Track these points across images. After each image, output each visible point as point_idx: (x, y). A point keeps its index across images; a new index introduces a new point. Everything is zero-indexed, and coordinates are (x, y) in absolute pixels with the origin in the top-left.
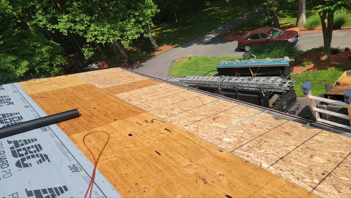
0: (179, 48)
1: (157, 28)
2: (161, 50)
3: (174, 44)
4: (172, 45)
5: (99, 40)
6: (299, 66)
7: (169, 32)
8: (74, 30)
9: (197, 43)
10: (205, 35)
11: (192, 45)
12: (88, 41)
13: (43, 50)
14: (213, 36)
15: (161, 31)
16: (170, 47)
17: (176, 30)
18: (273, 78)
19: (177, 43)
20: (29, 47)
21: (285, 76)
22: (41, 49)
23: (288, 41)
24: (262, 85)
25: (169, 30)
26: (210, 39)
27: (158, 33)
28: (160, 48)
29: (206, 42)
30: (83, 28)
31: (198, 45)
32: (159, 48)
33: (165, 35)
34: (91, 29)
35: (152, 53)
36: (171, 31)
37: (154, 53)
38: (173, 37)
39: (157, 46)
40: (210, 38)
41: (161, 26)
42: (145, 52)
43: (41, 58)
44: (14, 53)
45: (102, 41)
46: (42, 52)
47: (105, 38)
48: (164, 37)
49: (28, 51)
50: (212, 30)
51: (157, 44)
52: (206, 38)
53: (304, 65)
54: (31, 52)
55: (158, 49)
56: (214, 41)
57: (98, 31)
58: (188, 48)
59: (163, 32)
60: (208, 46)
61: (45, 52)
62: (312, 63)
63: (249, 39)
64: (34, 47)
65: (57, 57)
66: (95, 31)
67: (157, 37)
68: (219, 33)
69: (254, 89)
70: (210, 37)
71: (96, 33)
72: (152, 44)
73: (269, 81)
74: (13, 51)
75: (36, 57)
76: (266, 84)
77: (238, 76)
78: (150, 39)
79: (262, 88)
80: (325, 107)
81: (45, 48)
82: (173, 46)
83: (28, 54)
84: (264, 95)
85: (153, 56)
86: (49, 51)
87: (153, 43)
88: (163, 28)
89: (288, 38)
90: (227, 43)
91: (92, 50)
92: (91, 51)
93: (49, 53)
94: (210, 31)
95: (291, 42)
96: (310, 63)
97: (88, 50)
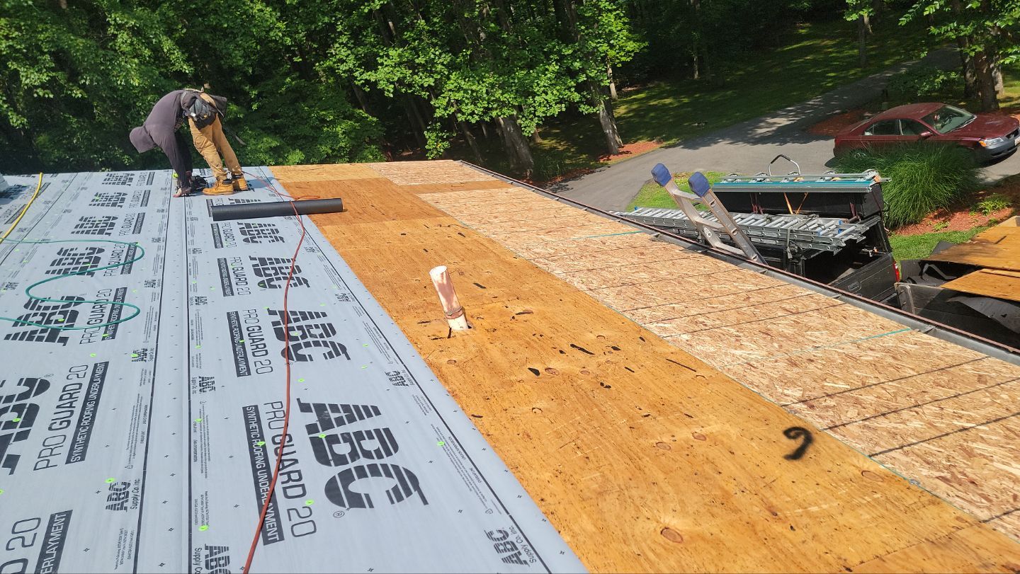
0: (678, 148)
1: (637, 92)
2: (627, 152)
3: (666, 139)
4: (659, 142)
5: (463, 114)
6: (970, 210)
7: (664, 105)
8: (410, 86)
9: (732, 138)
10: (764, 119)
11: (716, 143)
12: (438, 114)
13: (339, 129)
14: (783, 121)
15: (642, 103)
16: (654, 145)
17: (686, 100)
19: (677, 135)
20: (308, 120)
22: (333, 127)
23: (980, 145)
24: (789, 232)
25: (668, 101)
26: (773, 131)
27: (634, 107)
28: (627, 147)
29: (757, 137)
30: (431, 81)
31: (731, 143)
32: (623, 147)
33: (652, 114)
34: (450, 85)
35: (602, 158)
36: (671, 104)
37: (608, 160)
38: (671, 120)
39: (619, 140)
40: (774, 129)
41: (649, 88)
42: (584, 156)
43: (331, 149)
44: (276, 131)
45: (470, 117)
46: (336, 134)
47: (479, 110)
48: (647, 120)
49: (306, 130)
50: (790, 107)
51: (621, 136)
52: (760, 128)
53: (982, 209)
54: (313, 133)
55: (621, 150)
56: (781, 136)
57: (466, 91)
58: (703, 150)
59: (650, 105)
60: (759, 147)
61: (342, 134)
62: (1008, 206)
63: (867, 134)
64: (319, 121)
65: (367, 148)
66: (458, 91)
67: (631, 117)
68: (804, 114)
70: (775, 123)
71: (459, 96)
72: (605, 136)
74: (276, 127)
75: (321, 145)
76: (797, 232)
78: (602, 121)
79: (788, 240)
81: (343, 125)
82: (665, 144)
83: (305, 137)
84: (790, 256)
85: (603, 165)
86: (350, 132)
87: (607, 131)
88: (653, 94)
89: (983, 138)
90: (814, 143)
91: (445, 137)
92: (443, 140)
93: (351, 138)
94: (782, 108)
95: (991, 147)
96: (1000, 205)
97: (437, 136)
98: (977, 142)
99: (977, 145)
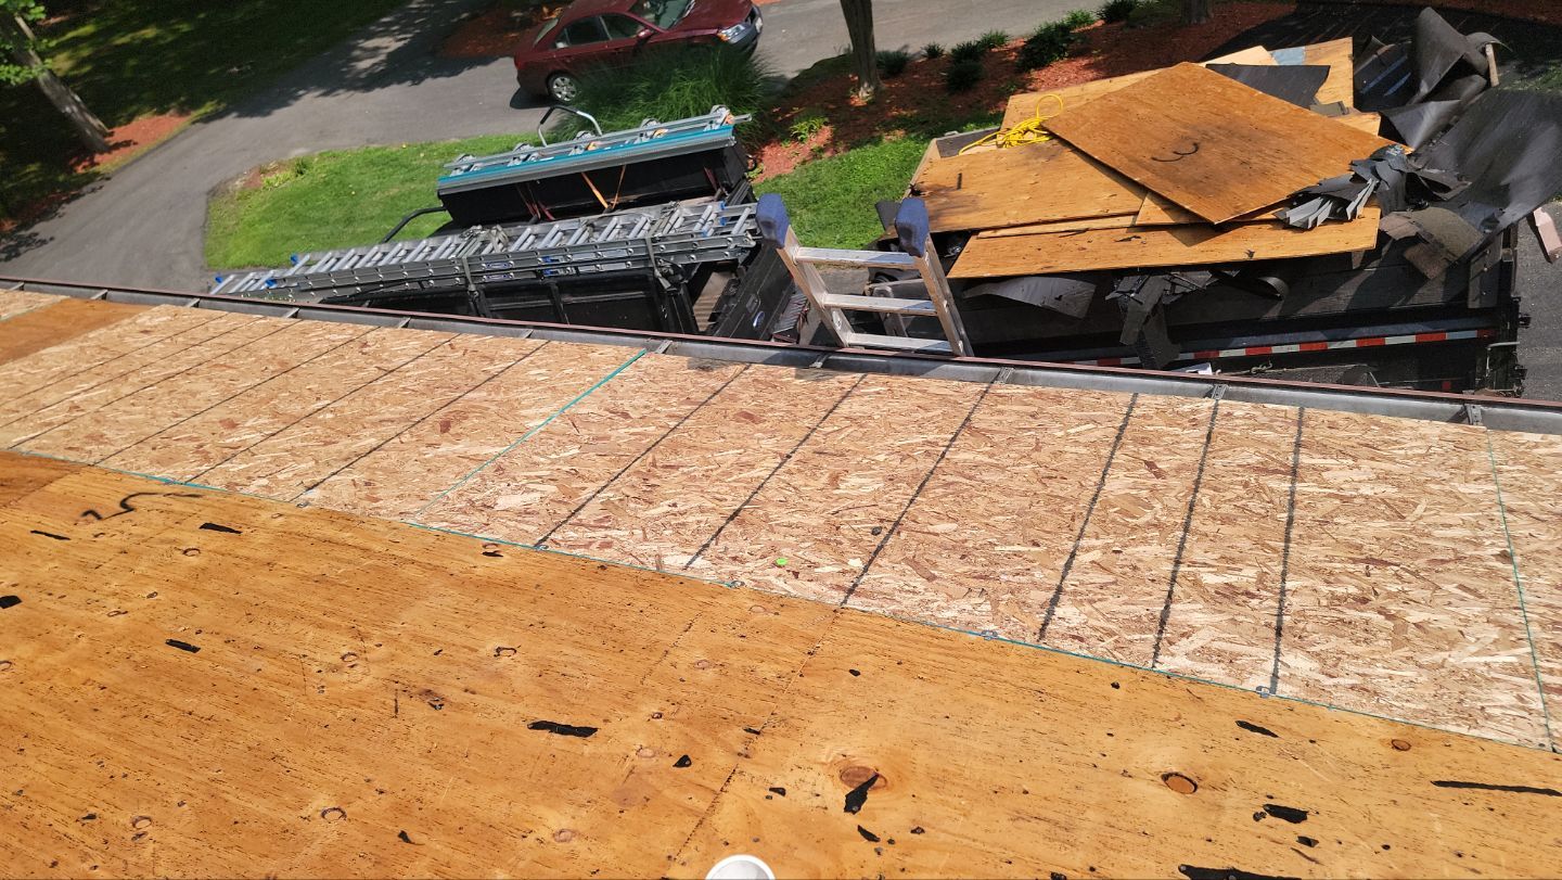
0: (231, 120)
1: (74, 25)
2: (127, 144)
3: (195, 104)
4: (182, 112)
6: (782, 140)
7: (146, 42)
9: (320, 86)
10: (353, 43)
11: (297, 98)
14: (390, 44)
15: (101, 43)
16: (171, 123)
17: (185, 27)
18: (685, 208)
19: (210, 94)
21: (730, 189)
23: (720, 38)
24: (650, 245)
25: (149, 32)
26: (383, 61)
27: (85, 53)
28: (120, 134)
29: (363, 76)
31: (325, 95)
32: (111, 134)
33: (132, 62)
35: (78, 164)
36: (157, 38)
37: (93, 164)
38: (178, 68)
39: (97, 122)
40: (382, 57)
41: (94, 15)
42: (33, 168)
48: (128, 74)
50: (385, 16)
51: (98, 114)
52: (358, 59)
53: (796, 135)
55: (112, 141)
56: (399, 69)
58: (280, 114)
59: (117, 46)
60: (378, 94)
62: (826, 124)
63: (561, 45)
67: (86, 75)
68: (414, 25)
69: (623, 266)
70: (377, 49)
72: (66, 118)
73: (672, 221)
76: (663, 238)
77: (544, 219)
78: (47, 91)
79: (652, 257)
80: (889, 289)
82: (195, 114)
84: (666, 284)
85: (90, 178)
87: (68, 109)
88: (110, 23)
89: (720, 27)
90: (466, 74)
94: (374, 19)
95: (734, 41)
96: (816, 123)
98: (715, 36)
99: (717, 39)
